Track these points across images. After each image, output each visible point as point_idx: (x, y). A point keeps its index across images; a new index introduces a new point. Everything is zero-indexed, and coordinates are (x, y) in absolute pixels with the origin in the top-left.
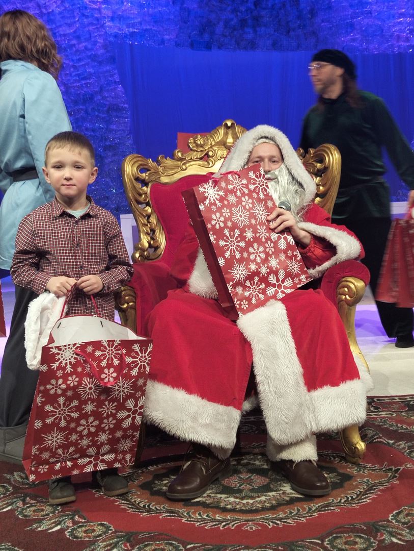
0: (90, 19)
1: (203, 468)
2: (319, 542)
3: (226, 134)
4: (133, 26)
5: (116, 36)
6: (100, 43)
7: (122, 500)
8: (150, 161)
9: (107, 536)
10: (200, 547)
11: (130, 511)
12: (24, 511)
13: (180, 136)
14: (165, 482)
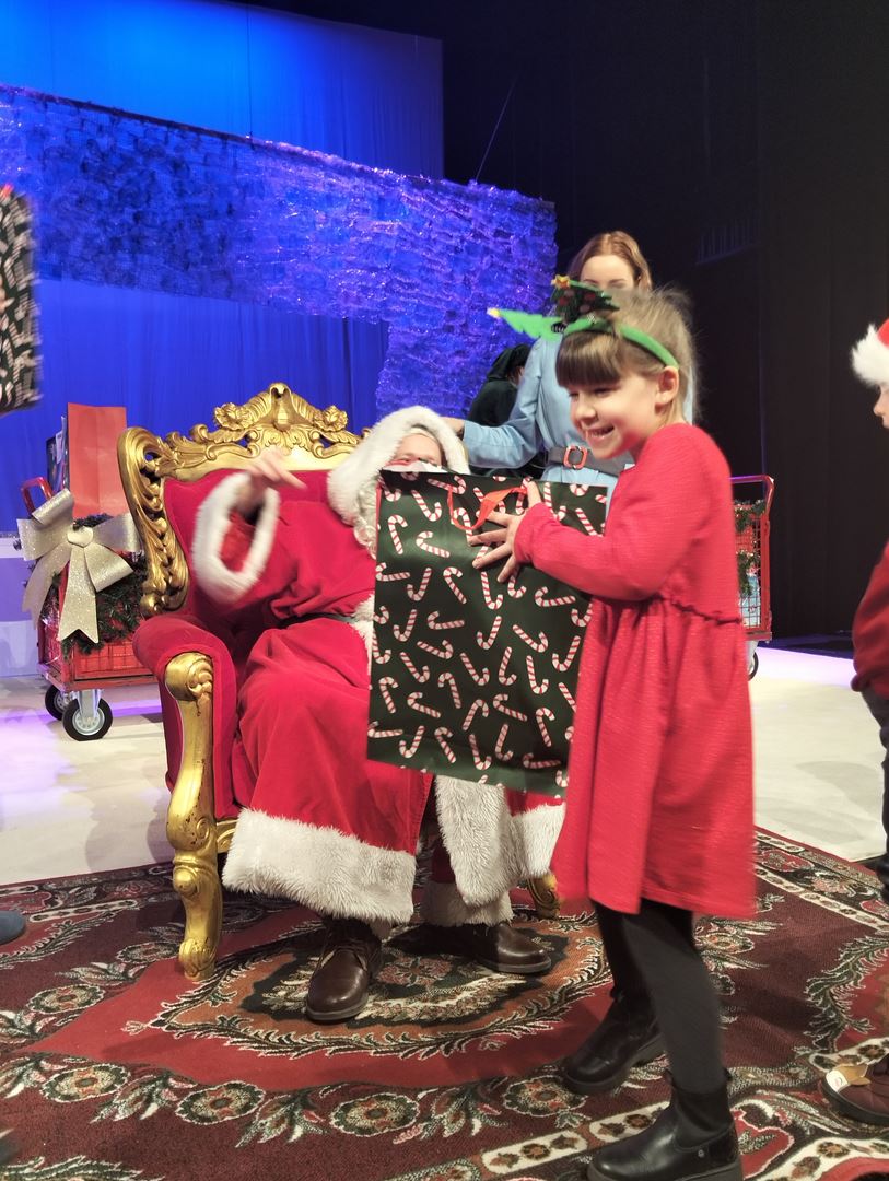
3: (276, 406)
8: (159, 440)
9: (260, 1105)
10: (439, 1092)
11: (263, 1053)
12: (57, 1088)
13: (73, 409)
14: (282, 993)
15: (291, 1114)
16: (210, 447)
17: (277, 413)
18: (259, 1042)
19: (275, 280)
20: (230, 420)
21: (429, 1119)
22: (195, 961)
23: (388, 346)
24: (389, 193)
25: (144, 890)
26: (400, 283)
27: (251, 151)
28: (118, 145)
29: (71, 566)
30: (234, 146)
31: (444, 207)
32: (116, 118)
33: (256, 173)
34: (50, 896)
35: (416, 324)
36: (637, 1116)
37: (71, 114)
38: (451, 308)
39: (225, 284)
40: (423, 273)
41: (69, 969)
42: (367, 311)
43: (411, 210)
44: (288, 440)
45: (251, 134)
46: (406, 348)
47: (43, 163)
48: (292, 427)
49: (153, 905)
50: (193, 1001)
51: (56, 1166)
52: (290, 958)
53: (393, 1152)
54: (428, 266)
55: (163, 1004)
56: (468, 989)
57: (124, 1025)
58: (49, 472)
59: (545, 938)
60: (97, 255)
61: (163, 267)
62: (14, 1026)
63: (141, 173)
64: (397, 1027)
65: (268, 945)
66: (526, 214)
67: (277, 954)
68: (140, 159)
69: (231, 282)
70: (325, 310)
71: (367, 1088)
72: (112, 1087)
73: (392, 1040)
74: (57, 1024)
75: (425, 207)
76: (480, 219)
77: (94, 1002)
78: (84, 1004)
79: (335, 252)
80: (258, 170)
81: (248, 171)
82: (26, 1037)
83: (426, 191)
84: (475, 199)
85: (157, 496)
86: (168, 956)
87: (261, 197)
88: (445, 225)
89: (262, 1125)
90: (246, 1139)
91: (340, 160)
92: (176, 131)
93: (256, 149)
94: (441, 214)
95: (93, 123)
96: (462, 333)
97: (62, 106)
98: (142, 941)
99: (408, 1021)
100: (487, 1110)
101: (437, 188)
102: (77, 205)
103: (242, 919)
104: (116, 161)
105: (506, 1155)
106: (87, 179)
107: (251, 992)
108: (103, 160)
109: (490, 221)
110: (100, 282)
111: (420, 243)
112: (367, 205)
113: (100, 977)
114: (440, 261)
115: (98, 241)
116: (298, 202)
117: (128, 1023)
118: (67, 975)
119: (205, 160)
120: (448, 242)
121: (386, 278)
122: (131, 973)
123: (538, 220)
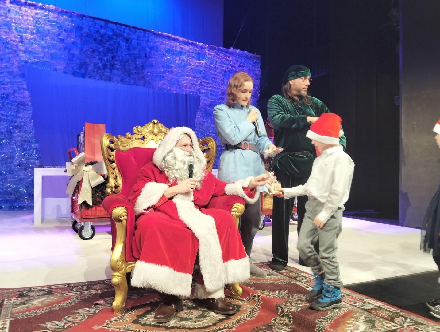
0: (10, 50)
3: (154, 127)
4: (38, 58)
5: (26, 62)
6: (16, 65)
8: (115, 138)
13: (87, 124)
14: (145, 319)
16: (131, 140)
17: (154, 129)
19: (161, 80)
20: (138, 131)
22: (118, 308)
23: (199, 105)
24: (202, 51)
25: (103, 287)
26: (205, 82)
27: (154, 36)
28: (107, 32)
29: (83, 178)
30: (148, 34)
31: (221, 56)
32: (107, 23)
33: (156, 43)
34: (72, 288)
35: (210, 97)
37: (91, 21)
38: (223, 92)
39: (143, 81)
40: (213, 79)
41: (76, 310)
42: (193, 92)
43: (209, 57)
44: (157, 138)
45: (154, 30)
46: (206, 105)
47: (81, 38)
48: (159, 134)
49: (105, 292)
50: (116, 320)
52: (149, 309)
54: (215, 77)
55: (106, 321)
56: (206, 319)
57: (93, 327)
58: (78, 146)
60: (98, 70)
61: (121, 75)
62: (58, 326)
63: (115, 42)
64: (181, 329)
65: (142, 305)
66: (250, 59)
67: (145, 307)
68: (115, 37)
69: (145, 81)
70: (178, 91)
74: (72, 325)
75: (214, 56)
76: (234, 61)
77: (84, 320)
78: (81, 320)
79: (182, 71)
80: (156, 42)
81: (152, 42)
82: (62, 329)
83: (215, 51)
84: (232, 54)
85: (113, 156)
86: (109, 307)
87: (157, 51)
88: (222, 62)
91: (185, 39)
92: (128, 28)
93: (156, 35)
94: (220, 59)
95: (98, 24)
97: (88, 19)
99: (185, 328)
101: (219, 50)
102: (92, 53)
103: (135, 297)
104: (106, 38)
106: (96, 44)
107: (136, 318)
108: (102, 37)
109: (237, 62)
110: (99, 80)
111: (212, 69)
112: (194, 55)
113: (86, 312)
114: (219, 75)
115: (99, 65)
116: (170, 54)
117: (95, 326)
118: (76, 311)
119: (138, 38)
120: (222, 69)
121: (200, 80)
122: (97, 312)
123: (254, 62)
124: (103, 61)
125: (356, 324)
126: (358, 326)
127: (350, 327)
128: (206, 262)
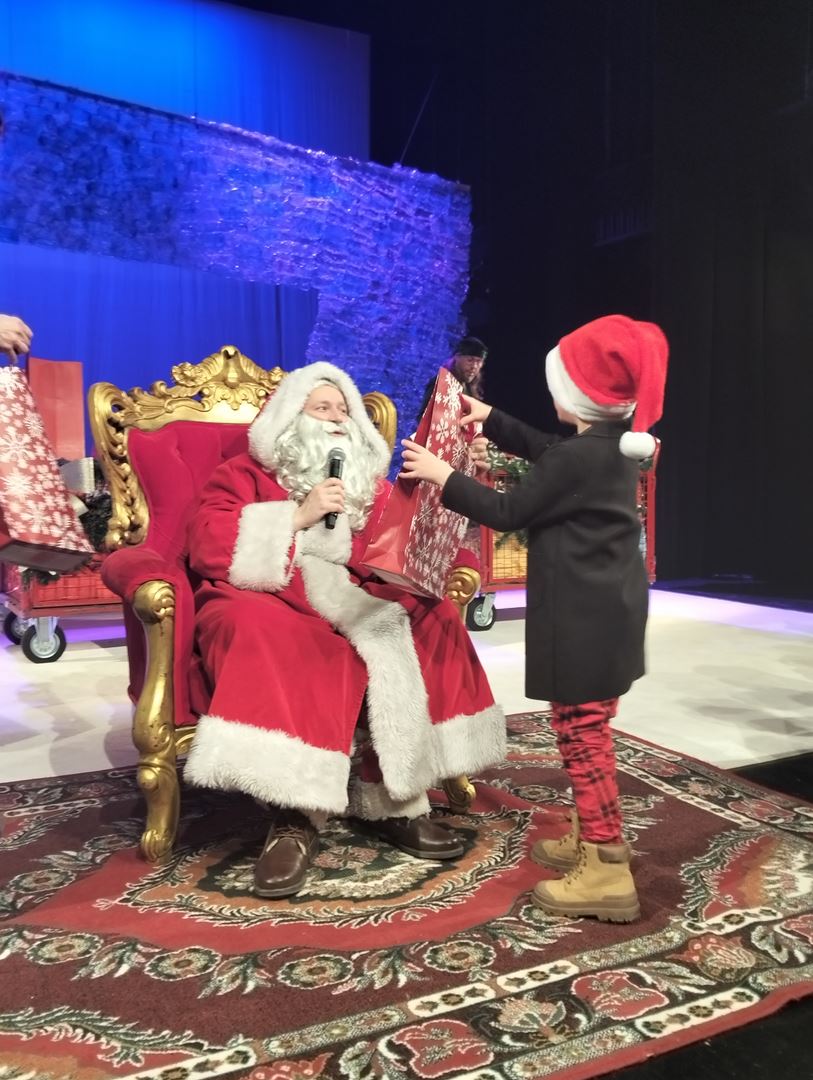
1: (301, 845)
2: (514, 919)
3: (227, 366)
7: (190, 911)
8: (124, 394)
9: (218, 965)
10: (370, 954)
11: (217, 924)
12: (40, 953)
13: (33, 363)
14: (232, 876)
15: (244, 972)
16: (168, 401)
17: (228, 372)
18: (214, 915)
19: (217, 249)
20: (186, 378)
21: (362, 975)
22: (157, 848)
23: (317, 313)
24: (321, 173)
25: (105, 791)
26: (330, 254)
27: (196, 131)
28: (74, 121)
30: (181, 126)
31: (371, 186)
32: (71, 96)
33: (200, 150)
34: (21, 796)
35: (343, 292)
36: (537, 972)
37: (31, 91)
38: (376, 279)
39: (170, 251)
40: (351, 246)
41: (42, 856)
42: (298, 280)
43: (340, 189)
44: (237, 396)
45: (195, 115)
46: (334, 314)
48: (241, 385)
49: (115, 803)
50: (154, 882)
51: (44, 1014)
52: (237, 847)
53: (331, 1001)
54: (356, 239)
55: (128, 885)
56: (392, 872)
57: (94, 902)
59: (458, 831)
60: (52, 222)
61: (112, 234)
63: (94, 148)
64: (333, 902)
66: (444, 195)
68: (93, 135)
69: (175, 249)
70: (261, 277)
71: (309, 951)
72: (87, 952)
73: (329, 913)
74: (36, 901)
75: (353, 186)
76: (403, 198)
77: (67, 884)
78: (58, 885)
79: (270, 224)
80: (202, 148)
81: (192, 149)
82: (8, 912)
83: (355, 172)
84: (398, 180)
85: (122, 443)
86: (130, 845)
87: (204, 172)
88: (372, 202)
89: (220, 981)
90: (206, 992)
91: (277, 142)
92: (127, 110)
93: (201, 128)
94: (368, 193)
95: (50, 100)
96: (385, 302)
98: (106, 832)
99: (341, 898)
100: (412, 968)
101: (364, 170)
102: (34, 175)
104: (71, 135)
105: (429, 1003)
106: (44, 152)
107: (205, 875)
108: (59, 133)
109: (411, 201)
110: (54, 247)
111: (348, 219)
112: (301, 183)
113: (71, 863)
114: (365, 235)
115: (53, 209)
116: (237, 178)
117: (98, 901)
118: (41, 860)
119: (154, 136)
120: (374, 219)
121: (317, 249)
122: (98, 860)
123: (455, 201)
124: (64, 198)
125: (786, 874)
126: (793, 879)
127: (773, 883)
128: (386, 722)
